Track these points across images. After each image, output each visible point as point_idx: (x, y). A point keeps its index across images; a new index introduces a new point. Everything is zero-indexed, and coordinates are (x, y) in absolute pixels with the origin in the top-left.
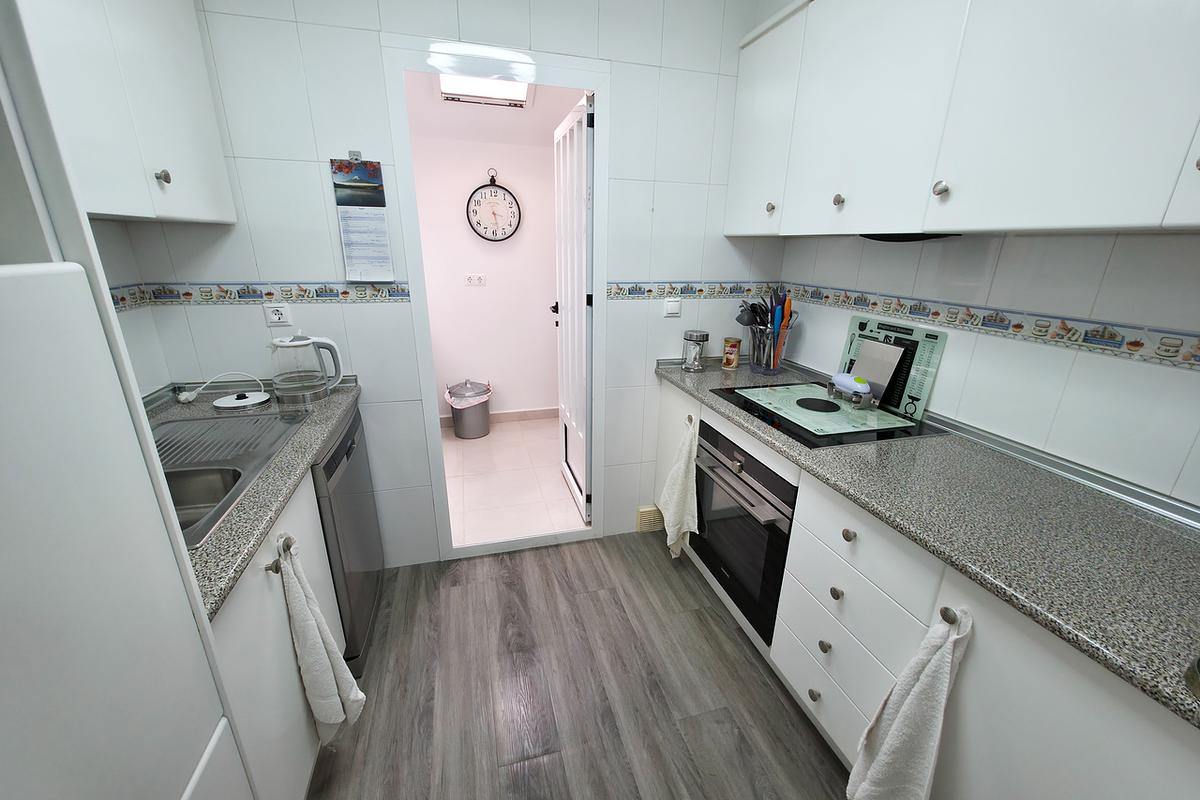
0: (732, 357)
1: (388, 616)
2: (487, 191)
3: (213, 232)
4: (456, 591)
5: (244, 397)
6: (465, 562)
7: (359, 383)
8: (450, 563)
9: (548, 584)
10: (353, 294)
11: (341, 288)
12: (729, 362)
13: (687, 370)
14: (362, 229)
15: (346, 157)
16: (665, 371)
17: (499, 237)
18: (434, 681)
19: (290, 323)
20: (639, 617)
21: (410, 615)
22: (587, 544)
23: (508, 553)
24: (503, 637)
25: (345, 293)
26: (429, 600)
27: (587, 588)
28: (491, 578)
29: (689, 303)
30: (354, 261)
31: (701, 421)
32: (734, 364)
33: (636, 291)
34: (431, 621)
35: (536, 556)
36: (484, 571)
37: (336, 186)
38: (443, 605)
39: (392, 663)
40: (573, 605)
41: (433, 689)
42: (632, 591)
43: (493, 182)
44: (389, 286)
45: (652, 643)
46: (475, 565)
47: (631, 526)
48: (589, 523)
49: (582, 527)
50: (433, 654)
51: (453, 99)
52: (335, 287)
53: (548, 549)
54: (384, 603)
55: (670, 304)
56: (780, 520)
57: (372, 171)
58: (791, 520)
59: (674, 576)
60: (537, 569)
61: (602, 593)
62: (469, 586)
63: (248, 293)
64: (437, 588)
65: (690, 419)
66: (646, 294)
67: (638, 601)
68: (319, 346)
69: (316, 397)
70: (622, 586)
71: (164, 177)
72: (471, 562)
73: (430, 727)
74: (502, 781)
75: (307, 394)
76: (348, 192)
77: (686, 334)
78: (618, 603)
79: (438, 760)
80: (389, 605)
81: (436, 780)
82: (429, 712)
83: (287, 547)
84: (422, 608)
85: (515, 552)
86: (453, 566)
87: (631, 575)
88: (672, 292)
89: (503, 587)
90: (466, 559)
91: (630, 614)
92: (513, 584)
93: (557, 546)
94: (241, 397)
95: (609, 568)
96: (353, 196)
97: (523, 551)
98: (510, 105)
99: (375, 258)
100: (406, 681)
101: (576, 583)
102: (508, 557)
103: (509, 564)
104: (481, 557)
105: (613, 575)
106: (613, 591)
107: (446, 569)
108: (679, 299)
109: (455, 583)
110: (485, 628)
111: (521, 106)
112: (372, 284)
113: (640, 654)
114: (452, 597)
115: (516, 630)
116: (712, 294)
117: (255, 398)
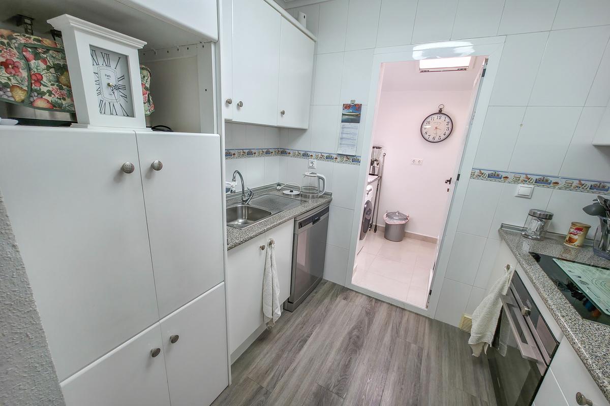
0: (576, 237)
1: (313, 297)
2: (435, 116)
3: (299, 132)
4: (343, 302)
5: (292, 192)
6: (354, 293)
7: (332, 196)
8: (348, 289)
9: (386, 324)
10: (339, 159)
11: (335, 156)
12: (571, 241)
13: (526, 236)
14: (349, 132)
15: (349, 103)
16: (506, 232)
17: (436, 140)
18: (313, 331)
19: (315, 168)
20: (428, 372)
21: (320, 301)
22: (421, 318)
23: (376, 299)
24: (350, 333)
25: (336, 158)
26: (331, 299)
27: (406, 339)
28: (361, 306)
29: (541, 190)
30: (342, 145)
31: (516, 271)
32: (577, 243)
33: (494, 176)
34: (327, 308)
35: (389, 308)
36: (360, 301)
37: (343, 115)
38: (334, 305)
39: (304, 314)
40: (393, 341)
41: (312, 334)
42: (433, 358)
43: (440, 112)
44: (353, 157)
45: (427, 392)
46: (358, 296)
47: (457, 323)
48: (427, 307)
49: (423, 307)
50: (320, 321)
51: (425, 71)
52: (333, 155)
53: (397, 308)
54: (315, 291)
55: (523, 189)
56: (541, 363)
57: (357, 108)
58: (548, 366)
59: (470, 367)
60: (385, 314)
61: (413, 346)
62: (350, 303)
63: (306, 155)
64: (337, 297)
65: (508, 267)
66: (502, 179)
67: (433, 364)
68: (320, 178)
69: (313, 197)
70: (429, 350)
71: (283, 113)
72: (357, 294)
73: (302, 347)
74: (313, 389)
75: (311, 195)
76: (347, 117)
77: (531, 211)
78: (419, 357)
79: (297, 360)
80: (316, 293)
81: (292, 367)
82: (305, 341)
83: (270, 244)
84: (327, 301)
85: (380, 300)
86: (349, 291)
87: (438, 349)
88: (527, 180)
89: (364, 312)
90: (355, 291)
91: (423, 368)
92: (370, 314)
93: (403, 309)
94: (292, 191)
95: (426, 337)
96: (348, 119)
97: (384, 302)
98: (458, 70)
99: (350, 145)
100: (305, 324)
101: (402, 332)
102: (375, 301)
103: (373, 304)
104: (363, 294)
105: (426, 341)
106: (421, 350)
107: (344, 291)
108: (532, 186)
109: (345, 299)
110: (345, 325)
111: (465, 69)
112: (347, 156)
113: (415, 391)
114: (340, 302)
115: (358, 334)
116: (568, 187)
117: (295, 192)
